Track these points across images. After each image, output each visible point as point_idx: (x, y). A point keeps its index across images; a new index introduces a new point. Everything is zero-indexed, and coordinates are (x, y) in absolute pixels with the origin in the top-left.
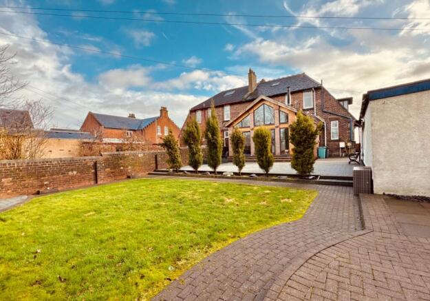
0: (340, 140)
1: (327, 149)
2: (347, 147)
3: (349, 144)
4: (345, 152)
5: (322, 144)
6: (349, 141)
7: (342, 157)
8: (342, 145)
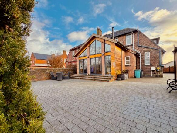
0: (151, 65)
1: (141, 71)
2: (157, 70)
3: (159, 68)
4: (155, 73)
5: (138, 68)
6: (158, 66)
7: (153, 77)
8: (153, 68)
